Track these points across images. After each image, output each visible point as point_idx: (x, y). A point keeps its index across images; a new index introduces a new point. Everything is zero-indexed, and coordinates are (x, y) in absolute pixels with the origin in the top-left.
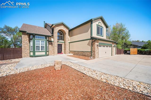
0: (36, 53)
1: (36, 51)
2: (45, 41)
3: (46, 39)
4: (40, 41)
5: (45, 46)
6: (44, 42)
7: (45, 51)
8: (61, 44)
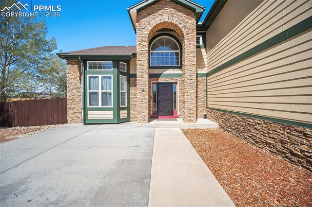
0: (89, 112)
1: (88, 106)
2: (112, 76)
3: (116, 69)
4: (100, 76)
5: (112, 91)
6: (110, 78)
7: (112, 106)
8: (172, 83)
